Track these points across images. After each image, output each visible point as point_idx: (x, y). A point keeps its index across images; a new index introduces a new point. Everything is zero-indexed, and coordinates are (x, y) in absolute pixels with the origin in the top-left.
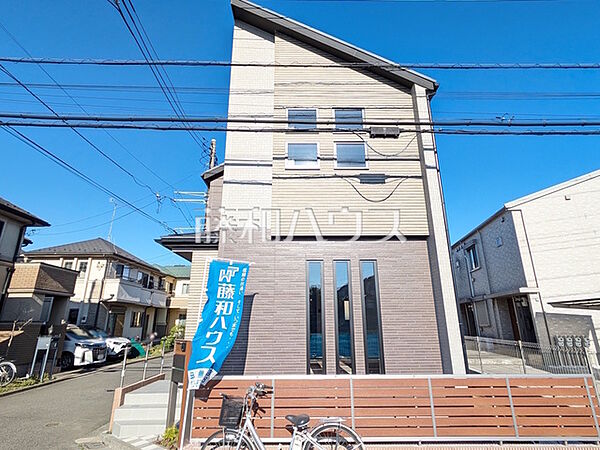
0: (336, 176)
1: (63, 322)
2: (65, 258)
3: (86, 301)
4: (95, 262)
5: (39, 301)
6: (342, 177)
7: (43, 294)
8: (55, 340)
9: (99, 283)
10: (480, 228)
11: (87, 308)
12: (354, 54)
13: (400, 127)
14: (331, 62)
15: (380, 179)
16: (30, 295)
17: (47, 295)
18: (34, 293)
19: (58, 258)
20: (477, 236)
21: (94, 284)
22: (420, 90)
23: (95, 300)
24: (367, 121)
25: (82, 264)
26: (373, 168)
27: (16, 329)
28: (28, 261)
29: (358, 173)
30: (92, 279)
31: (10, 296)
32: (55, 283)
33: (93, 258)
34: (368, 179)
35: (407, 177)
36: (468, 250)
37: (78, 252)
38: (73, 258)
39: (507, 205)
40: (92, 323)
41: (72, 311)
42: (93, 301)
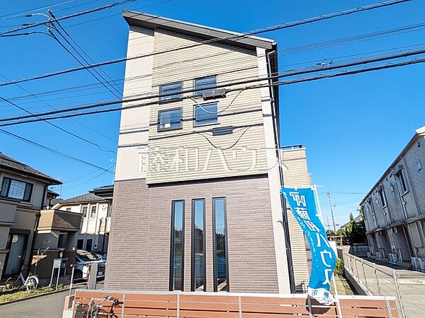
0: (194, 132)
1: (74, 249)
2: (83, 204)
3: (97, 234)
4: (101, 205)
5: (55, 235)
6: (199, 132)
7: (58, 230)
8: (63, 262)
9: (104, 221)
10: (403, 154)
11: (97, 238)
12: (208, 33)
13: (227, 88)
14: (194, 43)
15: (228, 130)
16: (49, 232)
17: (61, 231)
18: (52, 230)
19: (78, 205)
20: (402, 162)
21: (101, 221)
22: (261, 51)
23: (102, 233)
24: (220, 84)
25: (93, 207)
26: (223, 122)
27: (40, 254)
28: (49, 209)
29: (211, 127)
30: (100, 217)
31: (39, 232)
32: (66, 223)
33: (100, 203)
34: (218, 132)
35: (251, 126)
36: (398, 176)
37: (90, 199)
38: (87, 204)
39: (418, 131)
40: (100, 250)
41: (88, 240)
42: (101, 233)
